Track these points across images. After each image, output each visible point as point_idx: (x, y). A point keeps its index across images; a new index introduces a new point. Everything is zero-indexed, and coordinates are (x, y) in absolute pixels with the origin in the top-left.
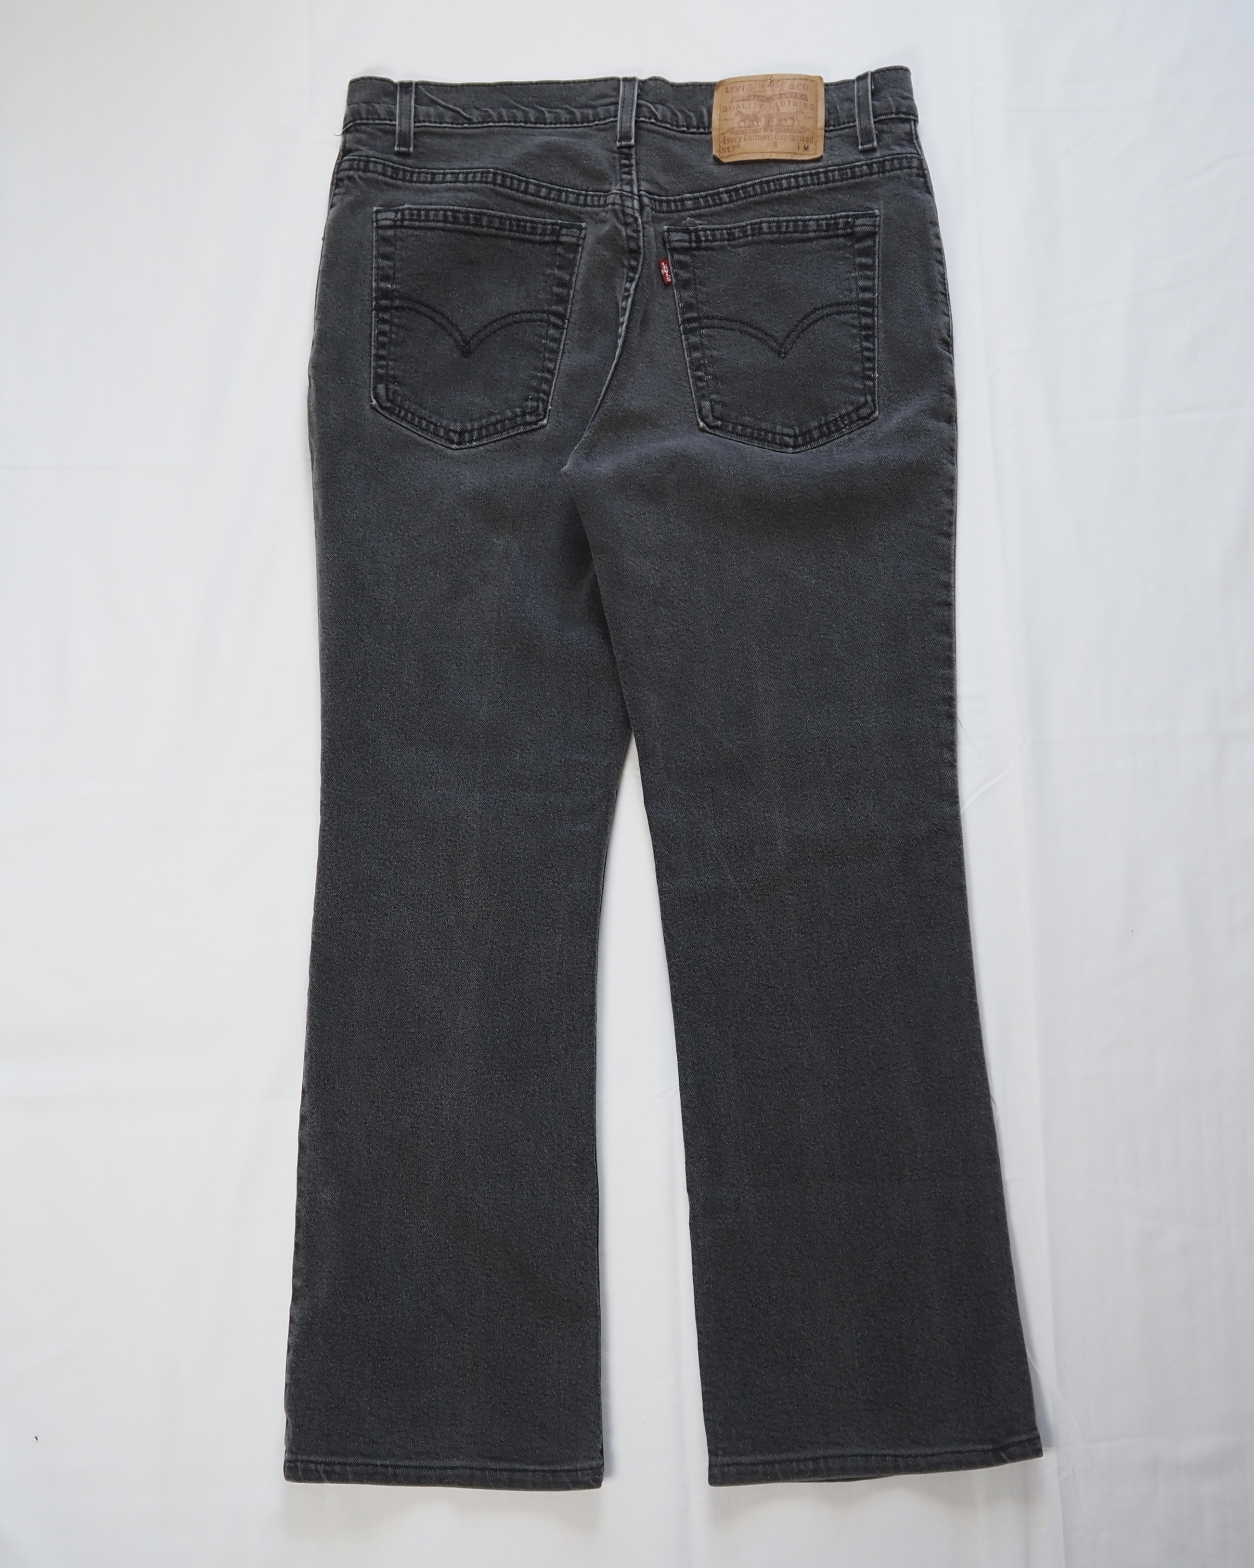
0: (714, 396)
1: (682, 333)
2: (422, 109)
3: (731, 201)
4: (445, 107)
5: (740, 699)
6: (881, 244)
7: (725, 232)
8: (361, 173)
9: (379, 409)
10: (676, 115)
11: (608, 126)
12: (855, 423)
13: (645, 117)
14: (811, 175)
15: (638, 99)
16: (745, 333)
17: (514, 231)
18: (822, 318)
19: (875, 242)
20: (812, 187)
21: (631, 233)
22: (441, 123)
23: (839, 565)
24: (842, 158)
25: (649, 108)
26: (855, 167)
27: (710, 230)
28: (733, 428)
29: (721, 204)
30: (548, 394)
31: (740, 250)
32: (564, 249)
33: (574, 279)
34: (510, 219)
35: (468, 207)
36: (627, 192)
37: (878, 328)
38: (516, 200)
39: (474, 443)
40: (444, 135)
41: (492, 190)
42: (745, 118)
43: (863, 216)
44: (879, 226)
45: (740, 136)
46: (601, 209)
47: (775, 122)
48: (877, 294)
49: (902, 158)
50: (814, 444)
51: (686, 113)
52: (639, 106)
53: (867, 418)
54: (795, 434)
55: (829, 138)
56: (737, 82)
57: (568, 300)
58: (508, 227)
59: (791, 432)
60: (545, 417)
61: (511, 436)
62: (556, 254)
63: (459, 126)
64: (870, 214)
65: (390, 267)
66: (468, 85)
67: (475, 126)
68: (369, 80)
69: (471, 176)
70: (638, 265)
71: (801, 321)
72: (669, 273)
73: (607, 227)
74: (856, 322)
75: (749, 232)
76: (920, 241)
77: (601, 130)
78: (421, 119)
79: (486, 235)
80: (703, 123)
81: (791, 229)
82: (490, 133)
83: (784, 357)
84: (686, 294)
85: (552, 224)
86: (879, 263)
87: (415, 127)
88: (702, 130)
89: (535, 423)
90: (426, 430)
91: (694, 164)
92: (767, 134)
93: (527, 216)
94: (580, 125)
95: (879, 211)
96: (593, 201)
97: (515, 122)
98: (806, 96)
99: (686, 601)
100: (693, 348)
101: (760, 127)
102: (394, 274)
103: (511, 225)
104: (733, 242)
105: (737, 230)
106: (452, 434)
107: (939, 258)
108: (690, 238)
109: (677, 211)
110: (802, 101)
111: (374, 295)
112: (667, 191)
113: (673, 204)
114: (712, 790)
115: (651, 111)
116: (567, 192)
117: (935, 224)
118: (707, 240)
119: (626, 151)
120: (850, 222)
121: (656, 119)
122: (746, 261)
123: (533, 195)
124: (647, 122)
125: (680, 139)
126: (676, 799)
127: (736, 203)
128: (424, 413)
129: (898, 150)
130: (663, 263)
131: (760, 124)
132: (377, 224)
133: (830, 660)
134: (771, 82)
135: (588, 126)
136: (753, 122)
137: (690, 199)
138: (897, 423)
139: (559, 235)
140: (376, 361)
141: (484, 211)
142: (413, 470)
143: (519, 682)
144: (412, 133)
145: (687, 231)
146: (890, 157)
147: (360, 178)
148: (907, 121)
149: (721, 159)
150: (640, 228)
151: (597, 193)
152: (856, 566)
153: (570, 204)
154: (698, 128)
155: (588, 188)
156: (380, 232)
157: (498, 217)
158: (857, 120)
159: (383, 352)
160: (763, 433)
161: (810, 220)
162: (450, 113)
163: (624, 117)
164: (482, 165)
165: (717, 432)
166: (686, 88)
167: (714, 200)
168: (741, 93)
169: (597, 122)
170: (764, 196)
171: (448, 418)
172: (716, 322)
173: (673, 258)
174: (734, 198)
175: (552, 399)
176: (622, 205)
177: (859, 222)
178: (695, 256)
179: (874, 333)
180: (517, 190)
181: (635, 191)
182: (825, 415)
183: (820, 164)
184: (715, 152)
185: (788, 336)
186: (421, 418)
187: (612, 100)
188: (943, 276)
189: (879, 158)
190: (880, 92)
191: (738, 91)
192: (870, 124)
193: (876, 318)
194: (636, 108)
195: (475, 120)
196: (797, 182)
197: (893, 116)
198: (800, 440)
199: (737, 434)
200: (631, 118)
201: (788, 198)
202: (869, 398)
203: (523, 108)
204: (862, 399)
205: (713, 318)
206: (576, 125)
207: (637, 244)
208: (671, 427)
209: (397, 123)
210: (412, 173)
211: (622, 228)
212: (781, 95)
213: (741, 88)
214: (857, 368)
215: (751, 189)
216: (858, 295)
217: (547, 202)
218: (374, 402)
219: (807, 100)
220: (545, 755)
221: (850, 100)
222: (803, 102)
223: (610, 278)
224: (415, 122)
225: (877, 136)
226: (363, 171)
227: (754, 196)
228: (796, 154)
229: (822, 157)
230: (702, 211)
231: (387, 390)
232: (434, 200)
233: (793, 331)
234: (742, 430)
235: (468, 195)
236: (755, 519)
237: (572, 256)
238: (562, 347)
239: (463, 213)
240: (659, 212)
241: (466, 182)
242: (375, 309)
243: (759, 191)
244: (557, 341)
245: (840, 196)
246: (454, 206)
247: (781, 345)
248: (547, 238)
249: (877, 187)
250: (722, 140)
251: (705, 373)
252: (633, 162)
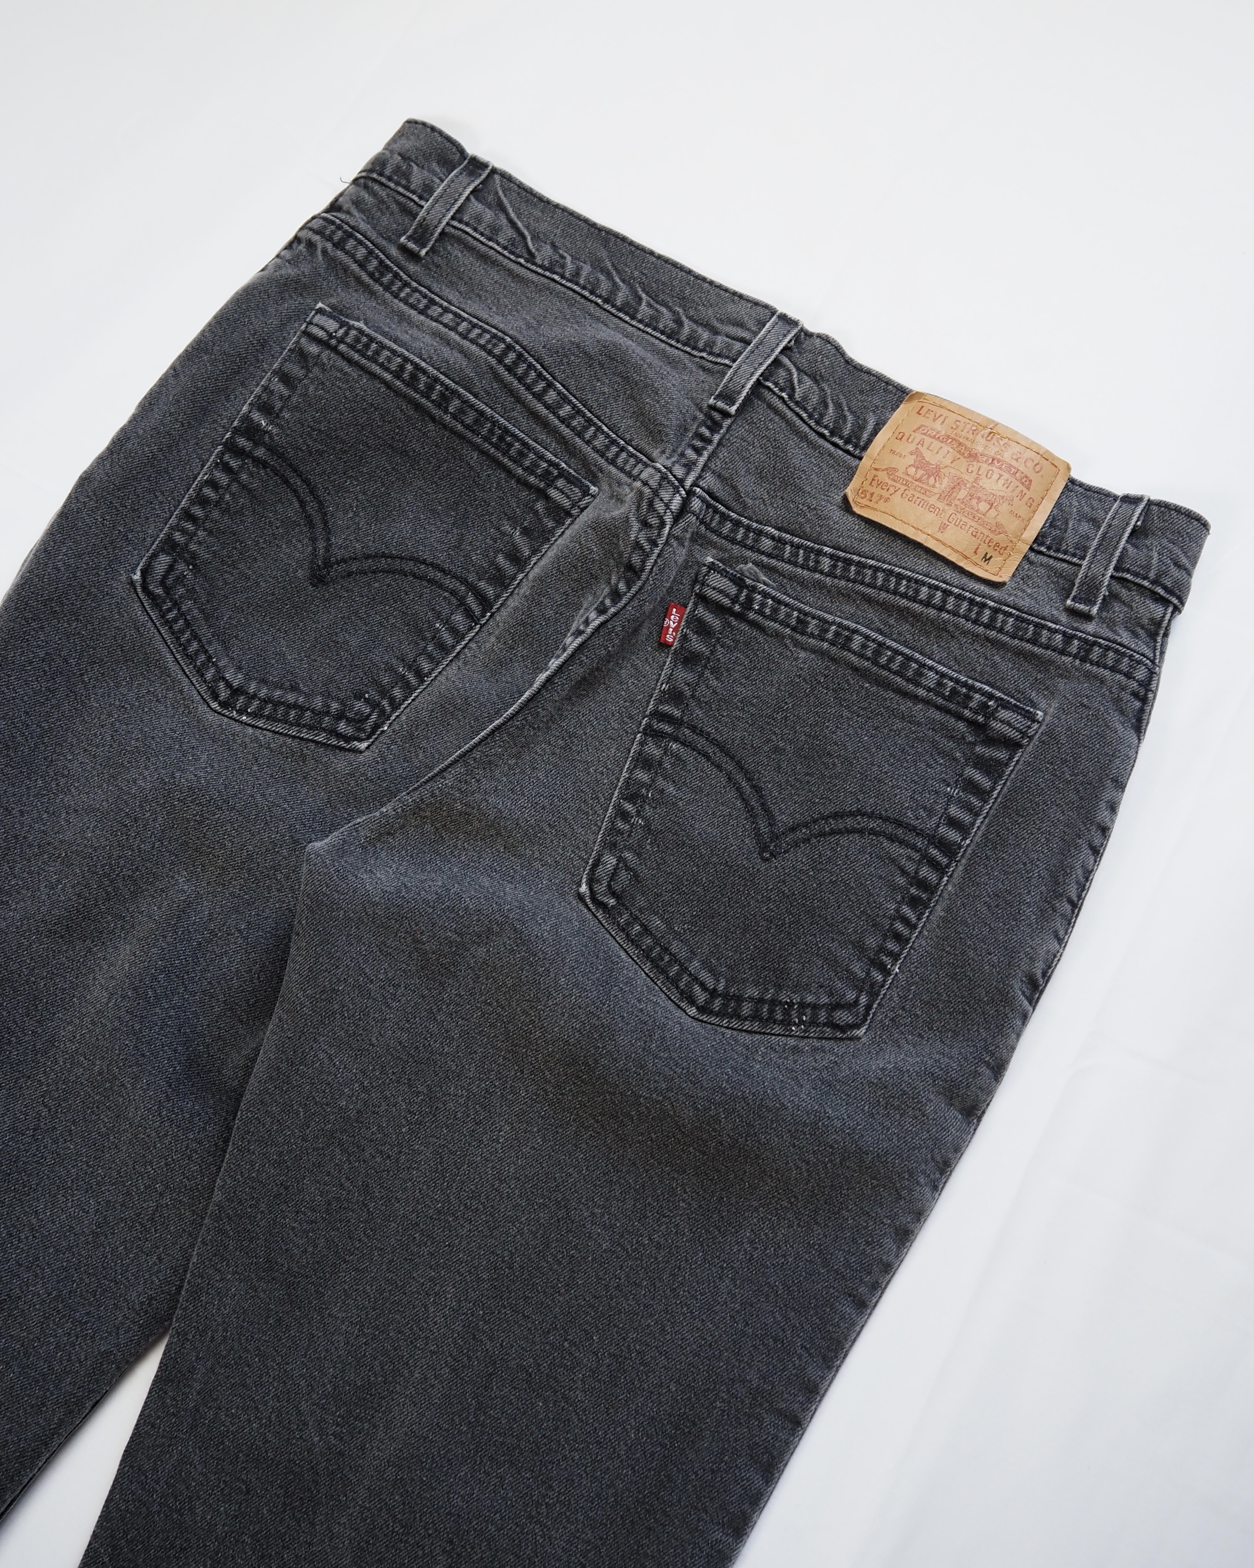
0: (628, 855)
1: (641, 729)
2: (476, 206)
3: (830, 574)
4: (511, 221)
5: (378, 1369)
6: (1018, 767)
7: (795, 614)
8: (329, 246)
9: (139, 590)
10: (826, 406)
11: (716, 367)
12: (818, 1026)
13: (776, 384)
14: (972, 602)
15: (782, 352)
16: (735, 784)
17: (491, 443)
18: (861, 832)
19: (1011, 758)
20: (963, 621)
21: (643, 542)
22: (490, 239)
23: (662, 1241)
24: (1033, 602)
25: (791, 374)
26: (1044, 627)
27: (773, 598)
28: (628, 924)
29: (815, 570)
30: (395, 706)
31: (803, 655)
32: (546, 509)
33: (534, 560)
34: (495, 423)
35: (441, 373)
36: (675, 476)
37: (940, 896)
38: (519, 400)
39: (244, 718)
40: (484, 258)
41: (492, 368)
42: (921, 463)
43: (1015, 709)
44: (1031, 738)
45: (898, 485)
46: (629, 481)
47: (962, 494)
48: (968, 842)
49: (1124, 655)
50: (734, 1023)
51: (843, 410)
52: (777, 363)
53: (843, 1029)
54: (715, 990)
55: (1031, 563)
56: (941, 407)
57: (509, 585)
58: (484, 432)
59: (710, 983)
60: (368, 738)
61: (302, 739)
62: (532, 509)
63: (512, 257)
64: (1028, 711)
65: (281, 397)
66: (564, 210)
67: (534, 268)
68: (429, 130)
69: (477, 331)
70: (625, 594)
71: (826, 818)
72: (676, 630)
73: (618, 512)
74: (910, 867)
75: (830, 635)
76: (1081, 798)
77: (704, 369)
78: (466, 218)
79: (445, 427)
80: (859, 438)
81: (895, 666)
82: (548, 289)
83: (767, 860)
84: (683, 675)
85: (551, 463)
86: (999, 794)
87: (448, 224)
88: (850, 447)
89: (348, 739)
90: (192, 658)
91: (808, 489)
92: (940, 505)
93: (522, 432)
94: (679, 345)
95: (1045, 714)
96: (626, 462)
97: (592, 292)
98: (1030, 481)
99: (389, 1157)
100: (643, 762)
101: (935, 490)
102: (281, 410)
103: (491, 431)
104: (798, 636)
105: (814, 622)
106: (222, 685)
107: (1097, 842)
108: (737, 596)
109: (742, 544)
110: (1020, 485)
111: (236, 423)
112: (745, 506)
113: (742, 530)
114: (248, 1492)
115: (791, 381)
116: (599, 429)
117: (1120, 786)
118: (760, 612)
119: (717, 416)
120: (989, 707)
121: (791, 397)
122: (800, 676)
123: (548, 407)
124: (774, 393)
125: (810, 443)
126: (181, 1471)
127: (836, 581)
128: (205, 632)
129: (1125, 637)
130: (674, 610)
131: (937, 485)
132: (307, 327)
133: (556, 1392)
134: (991, 433)
135: (689, 354)
136: (929, 477)
137: (773, 538)
138: (883, 1069)
139: (551, 484)
140: (180, 519)
141: (461, 390)
142: (132, 706)
143: (74, 1122)
144: (439, 230)
145: (739, 582)
146: (1107, 643)
147: (324, 252)
148: (1165, 601)
149: (853, 505)
150: (661, 541)
151: (638, 454)
152: (687, 1261)
153: (592, 449)
154: (847, 442)
155: (631, 440)
156: (303, 340)
157: (476, 410)
158: (1087, 559)
159: (197, 511)
160: (667, 958)
161: (931, 668)
162: (510, 233)
163: (744, 366)
164: (502, 326)
165: (600, 915)
166: (866, 377)
167: (807, 559)
168: (938, 425)
169: (704, 355)
170: (883, 595)
171: (232, 659)
172: (701, 742)
173: (694, 611)
174: (838, 572)
175: (398, 717)
176: (656, 493)
177: (1004, 714)
178: (729, 625)
179: (930, 900)
180: (529, 388)
181: (688, 483)
182: (779, 987)
183: (994, 593)
184: (849, 491)
185: (793, 829)
186: (195, 636)
187: (746, 335)
188: (1088, 874)
189: (1088, 634)
190: (1146, 536)
191: (934, 420)
192: (1103, 575)
193: (946, 879)
194: (770, 365)
195: (538, 260)
196: (944, 601)
197: (1146, 583)
198: (717, 1004)
199: (628, 935)
200: (752, 374)
201: (917, 617)
202: (863, 1000)
203: (618, 280)
204: (851, 996)
205: (701, 733)
206: (673, 342)
207: (643, 562)
208: (537, 865)
209: (426, 205)
210: (406, 284)
211: (636, 526)
212: (993, 460)
213: (942, 418)
214: (872, 942)
215: (870, 572)
216: (938, 826)
217: (563, 428)
218: (137, 577)
219: (1028, 489)
220: (38, 1266)
221: (1096, 523)
222: (1021, 487)
223: (582, 589)
224: (453, 218)
225: (1104, 599)
226: (334, 245)
227: (869, 585)
228: (966, 558)
229: (1003, 584)
230: (780, 565)
231: (171, 568)
232: (405, 338)
233: (806, 825)
234: (640, 934)
235: (454, 357)
236: (571, 1090)
237: (551, 524)
238: (458, 648)
239: (429, 377)
240: (714, 531)
241: (464, 337)
242: (225, 445)
243: (880, 582)
244: (458, 636)
245: (997, 658)
246: (424, 360)
247: (775, 837)
248: (532, 479)
249: (1061, 676)
250: (870, 478)
251: (638, 812)
252: (716, 438)
